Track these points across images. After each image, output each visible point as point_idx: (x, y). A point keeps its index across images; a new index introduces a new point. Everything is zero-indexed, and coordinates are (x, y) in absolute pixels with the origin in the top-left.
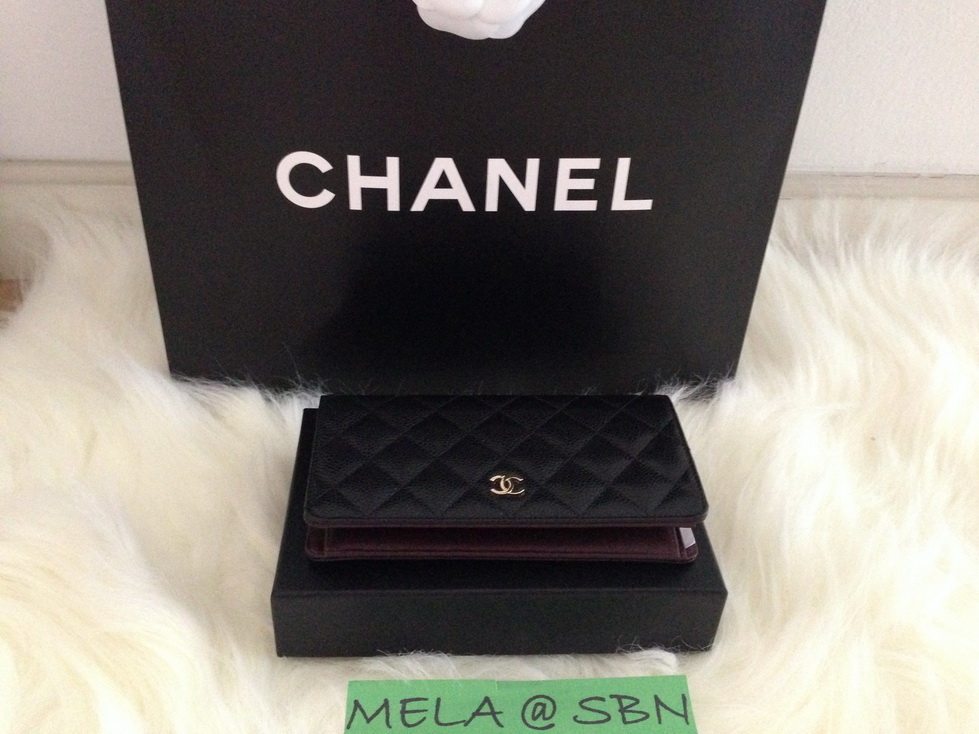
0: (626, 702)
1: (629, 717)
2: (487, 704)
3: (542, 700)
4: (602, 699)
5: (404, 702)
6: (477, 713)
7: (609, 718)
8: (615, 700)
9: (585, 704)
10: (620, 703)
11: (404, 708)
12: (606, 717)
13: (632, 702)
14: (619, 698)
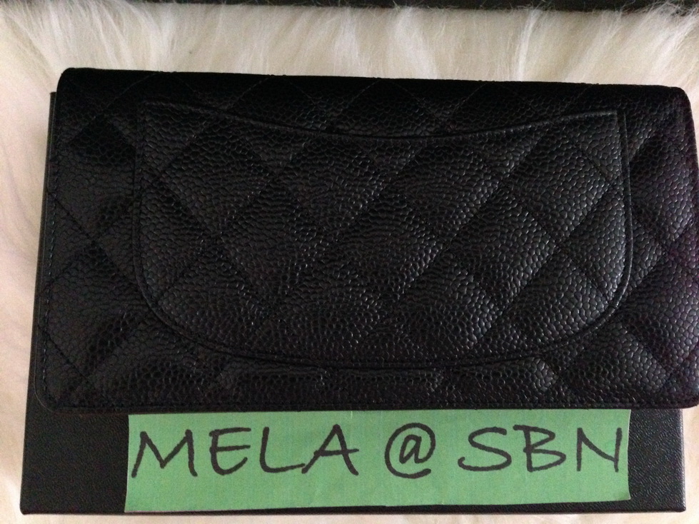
0: (536, 437)
1: (538, 459)
2: (336, 438)
3: (416, 431)
4: (503, 431)
5: (215, 434)
6: (321, 452)
7: (509, 462)
8: (521, 433)
9: (477, 439)
10: (528, 437)
11: (215, 442)
12: (504, 459)
13: (544, 436)
14: (527, 430)
